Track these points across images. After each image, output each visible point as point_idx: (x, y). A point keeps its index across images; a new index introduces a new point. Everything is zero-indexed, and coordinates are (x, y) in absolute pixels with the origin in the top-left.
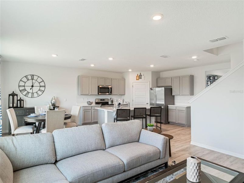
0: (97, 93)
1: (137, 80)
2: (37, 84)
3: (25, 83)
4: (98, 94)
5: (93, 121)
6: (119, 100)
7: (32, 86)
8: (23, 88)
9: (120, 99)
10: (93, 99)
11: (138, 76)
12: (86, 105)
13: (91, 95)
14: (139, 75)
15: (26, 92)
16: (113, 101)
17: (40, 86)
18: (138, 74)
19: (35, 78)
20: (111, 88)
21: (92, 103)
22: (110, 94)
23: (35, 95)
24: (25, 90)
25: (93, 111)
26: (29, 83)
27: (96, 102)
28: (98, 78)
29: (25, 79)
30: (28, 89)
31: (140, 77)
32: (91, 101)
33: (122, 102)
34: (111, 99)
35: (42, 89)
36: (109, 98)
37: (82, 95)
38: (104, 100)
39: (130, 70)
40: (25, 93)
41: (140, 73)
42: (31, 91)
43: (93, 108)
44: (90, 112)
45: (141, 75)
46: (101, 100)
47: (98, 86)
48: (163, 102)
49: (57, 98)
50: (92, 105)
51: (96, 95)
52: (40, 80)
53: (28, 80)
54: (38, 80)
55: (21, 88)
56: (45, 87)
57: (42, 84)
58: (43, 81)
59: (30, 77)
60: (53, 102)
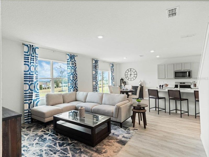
2: (132, 73)
3: (128, 73)
7: (131, 75)
8: (127, 76)
13: (168, 79)
15: (128, 78)
17: (134, 74)
19: (132, 70)
23: (132, 79)
24: (128, 77)
26: (129, 73)
28: (174, 64)
29: (127, 71)
30: (129, 76)
35: (136, 76)
36: (191, 82)
38: (184, 83)
40: (127, 78)
42: (130, 77)
46: (181, 83)
49: (144, 81)
51: (172, 79)
52: (134, 71)
53: (129, 71)
54: (133, 71)
55: (126, 76)
56: (137, 74)
57: (135, 73)
58: (136, 71)
59: (129, 70)
60: (140, 83)
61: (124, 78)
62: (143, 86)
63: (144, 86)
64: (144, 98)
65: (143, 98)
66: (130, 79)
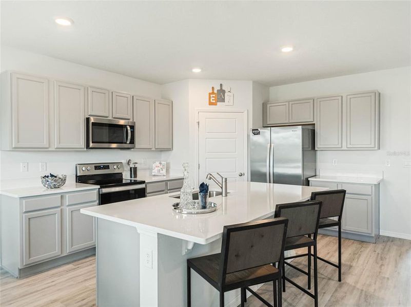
0: (82, 143)
1: (211, 104)
4: (88, 146)
5: (68, 250)
6: (154, 166)
9: (157, 163)
10: (67, 167)
11: (213, 93)
12: (39, 188)
13: (60, 150)
14: (215, 91)
16: (135, 169)
18: (213, 88)
20: (132, 127)
21: (63, 180)
22: (130, 146)
25: (67, 211)
27: (76, 176)
28: (86, 89)
31: (219, 96)
32: (59, 173)
33: (164, 171)
34: (129, 163)
36: (124, 161)
37: (16, 149)
38: (106, 167)
39: (197, 71)
41: (221, 85)
43: (67, 201)
44: (57, 217)
45: (222, 92)
46: (97, 167)
47: (88, 120)
48: (298, 167)
50: (64, 189)
51: (76, 150)
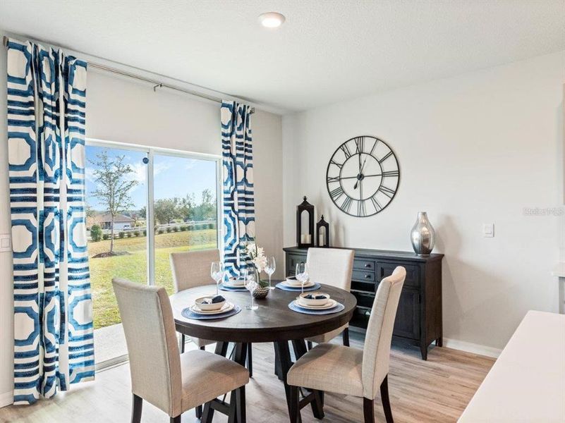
2: (371, 167)
3: (341, 166)
7: (361, 177)
8: (338, 185)
15: (344, 197)
17: (383, 175)
19: (368, 145)
23: (370, 207)
24: (341, 190)
26: (352, 169)
29: (341, 157)
30: (348, 185)
35: (390, 183)
40: (341, 201)
42: (355, 194)
49: (448, 219)
52: (381, 151)
53: (349, 156)
54: (375, 153)
55: (334, 186)
56: (398, 174)
57: (390, 165)
58: (392, 152)
59: (352, 147)
60: (417, 237)
61: (321, 203)
62: (441, 257)
63: (447, 253)
64: (450, 344)
65: (440, 343)
66: (355, 204)
